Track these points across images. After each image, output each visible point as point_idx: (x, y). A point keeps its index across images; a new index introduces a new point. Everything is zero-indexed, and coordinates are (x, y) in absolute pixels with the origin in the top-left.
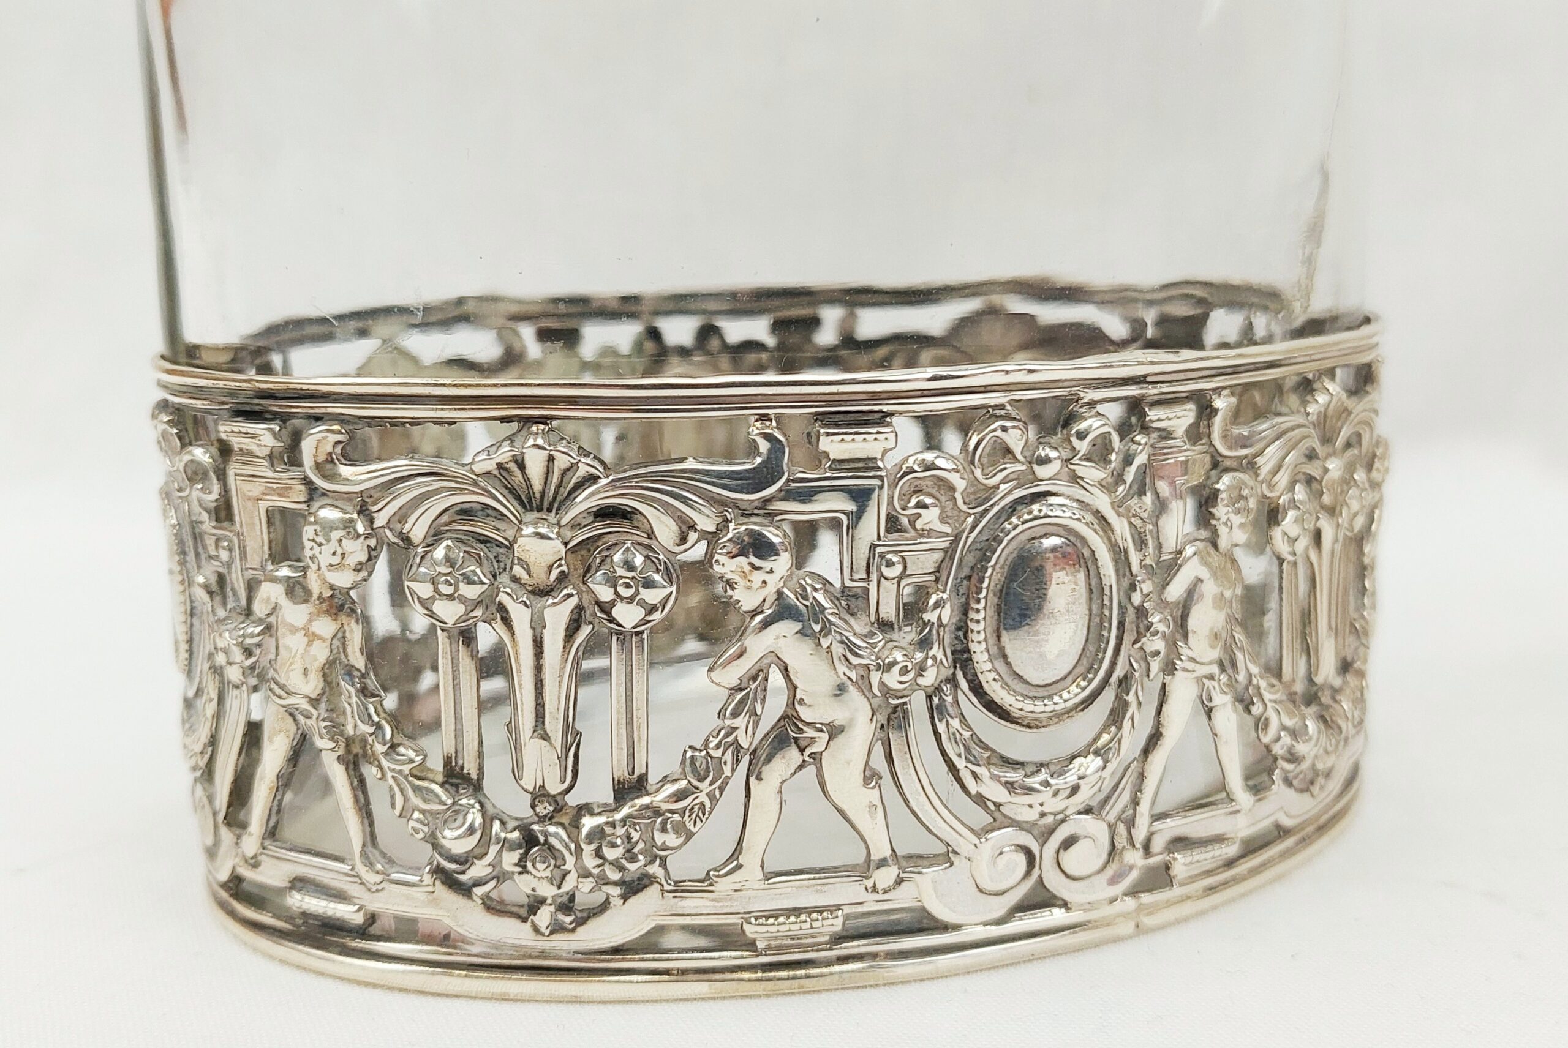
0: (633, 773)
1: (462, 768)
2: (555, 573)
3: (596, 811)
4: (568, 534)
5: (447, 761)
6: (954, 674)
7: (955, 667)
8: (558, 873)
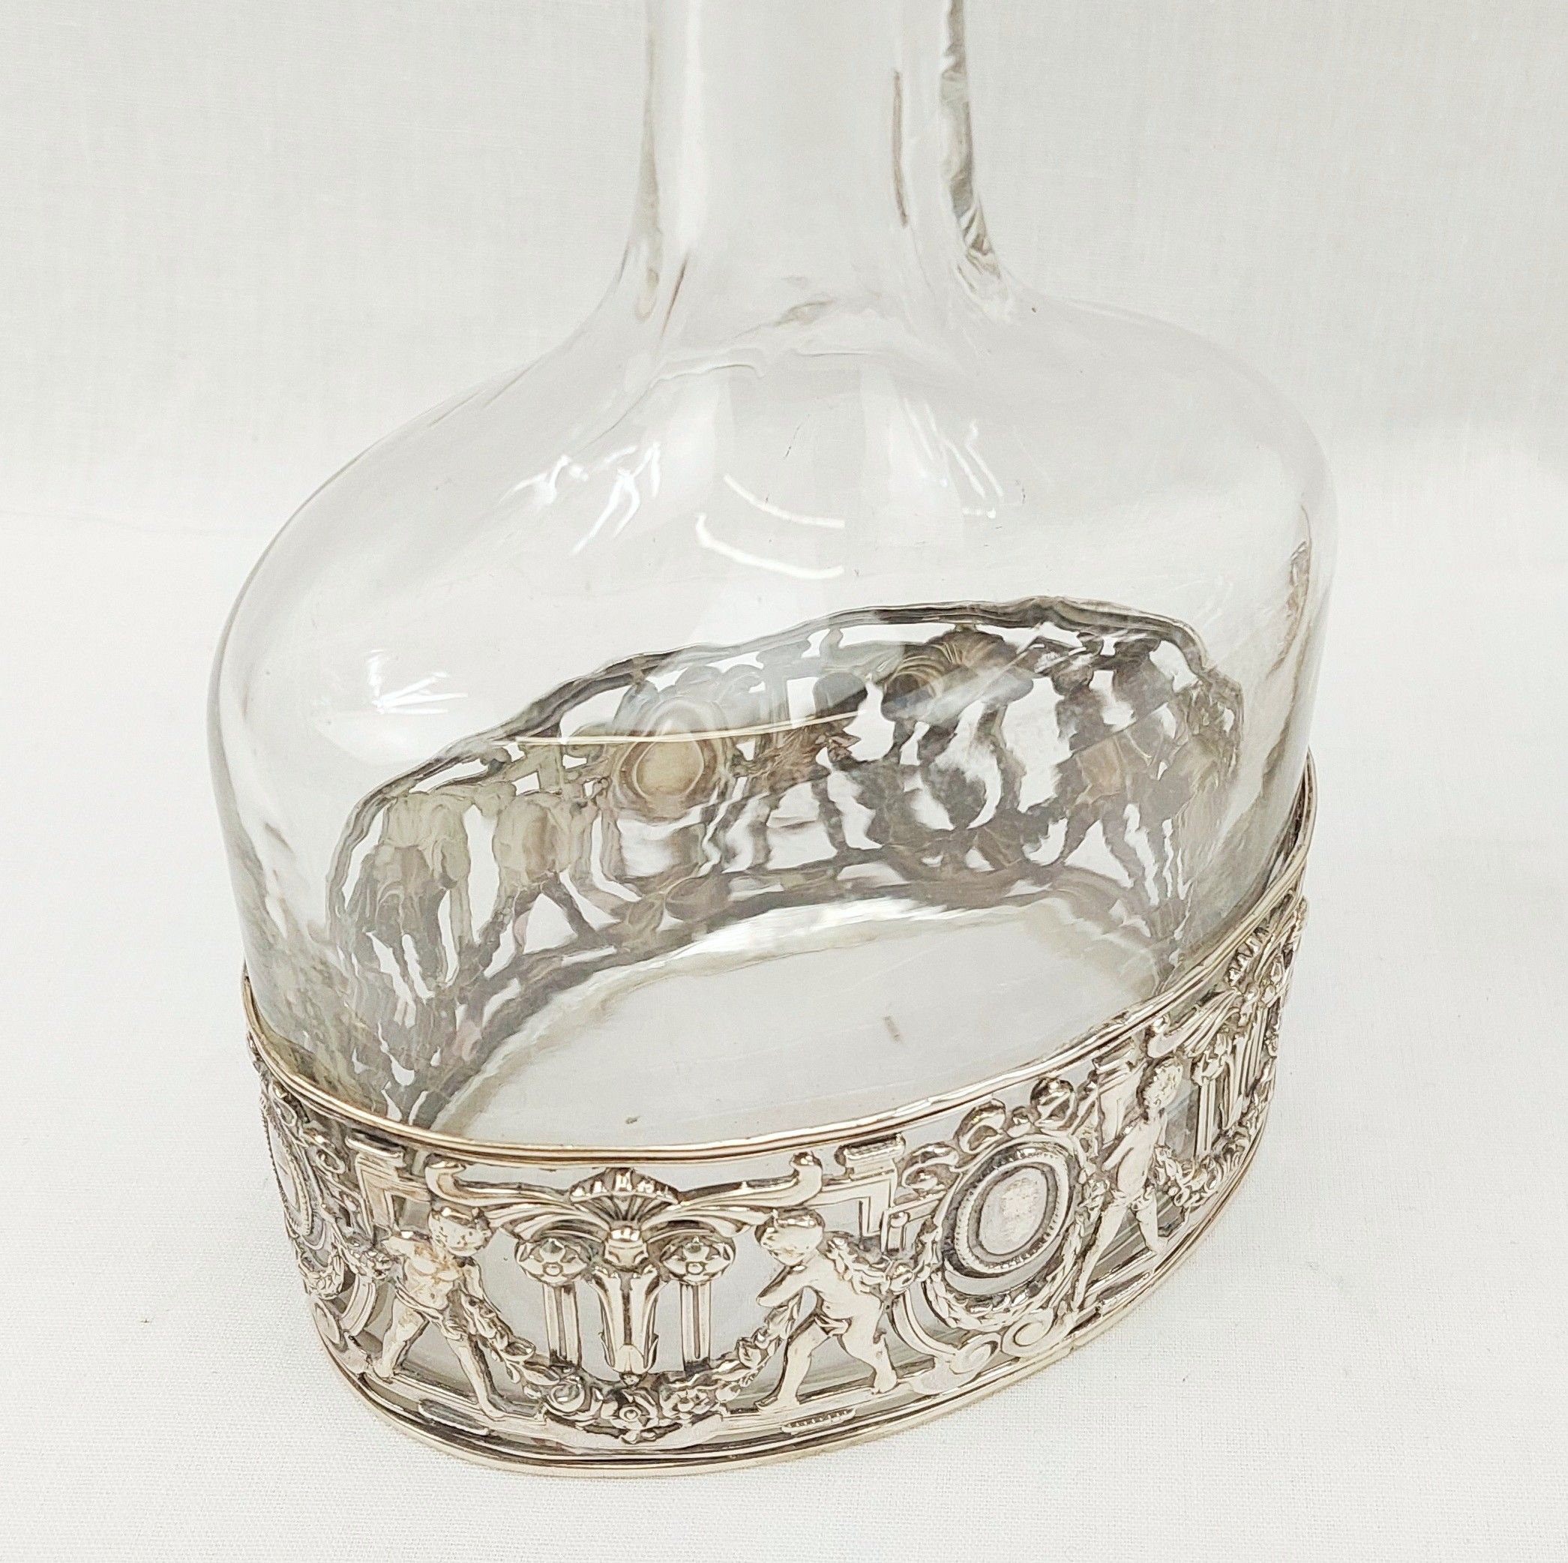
0: (699, 1357)
1: (565, 1358)
2: (639, 1259)
3: (672, 1379)
4: (648, 1234)
5: (553, 1353)
6: (943, 1264)
7: (943, 1260)
8: (644, 1419)
